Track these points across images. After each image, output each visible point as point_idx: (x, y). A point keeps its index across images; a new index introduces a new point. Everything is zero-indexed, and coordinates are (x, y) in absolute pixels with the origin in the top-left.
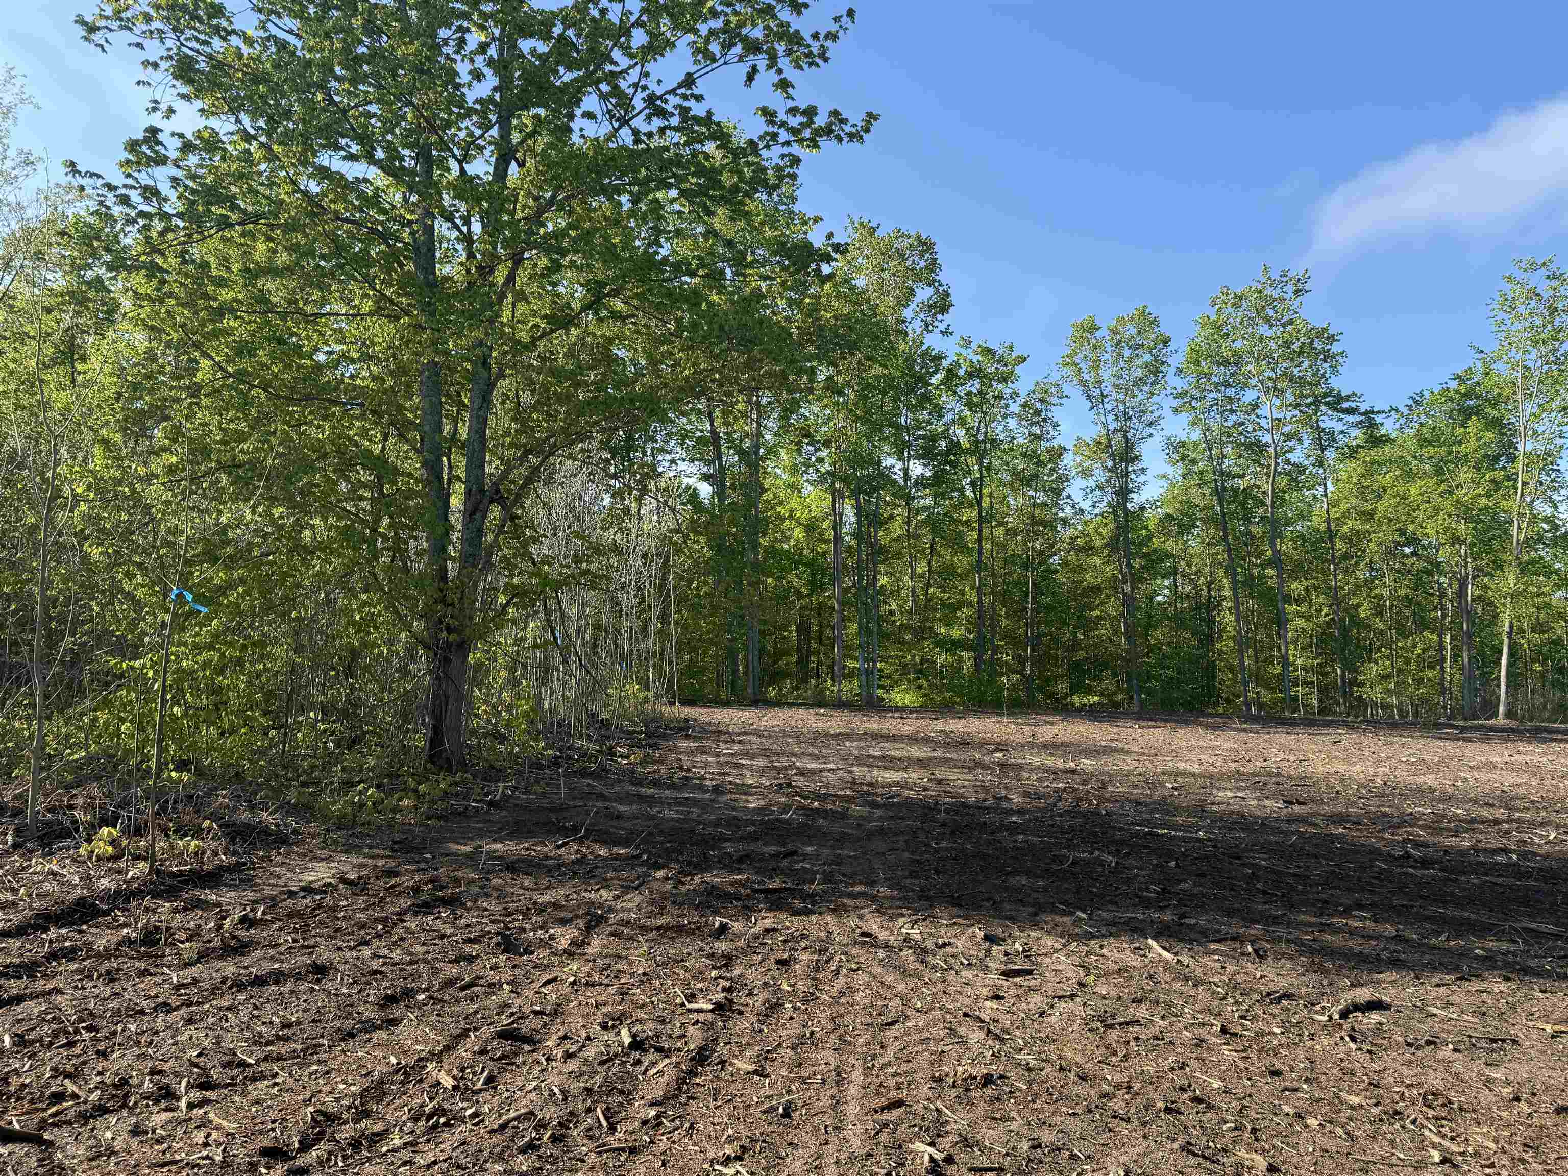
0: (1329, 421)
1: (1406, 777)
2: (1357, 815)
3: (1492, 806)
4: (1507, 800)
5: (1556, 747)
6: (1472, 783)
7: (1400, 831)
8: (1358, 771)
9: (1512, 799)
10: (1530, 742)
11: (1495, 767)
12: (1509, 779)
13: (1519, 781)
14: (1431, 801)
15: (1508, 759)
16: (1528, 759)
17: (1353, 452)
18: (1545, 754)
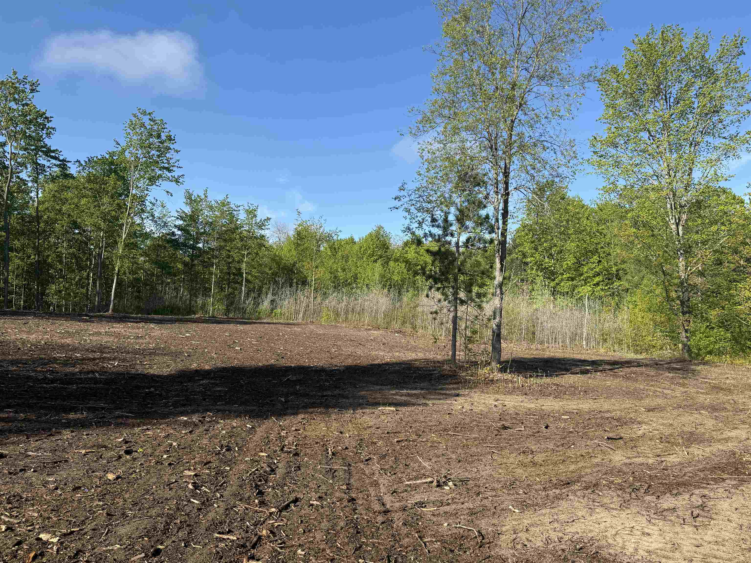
0: (42, 161)
1: (57, 340)
2: (27, 360)
3: (95, 352)
4: (102, 349)
5: (130, 324)
6: (88, 341)
7: (46, 367)
8: (33, 337)
9: (105, 348)
10: (119, 323)
11: (101, 334)
12: (105, 339)
13: (109, 339)
14: (66, 351)
15: (107, 330)
16: (116, 330)
17: (53, 179)
18: (124, 328)
